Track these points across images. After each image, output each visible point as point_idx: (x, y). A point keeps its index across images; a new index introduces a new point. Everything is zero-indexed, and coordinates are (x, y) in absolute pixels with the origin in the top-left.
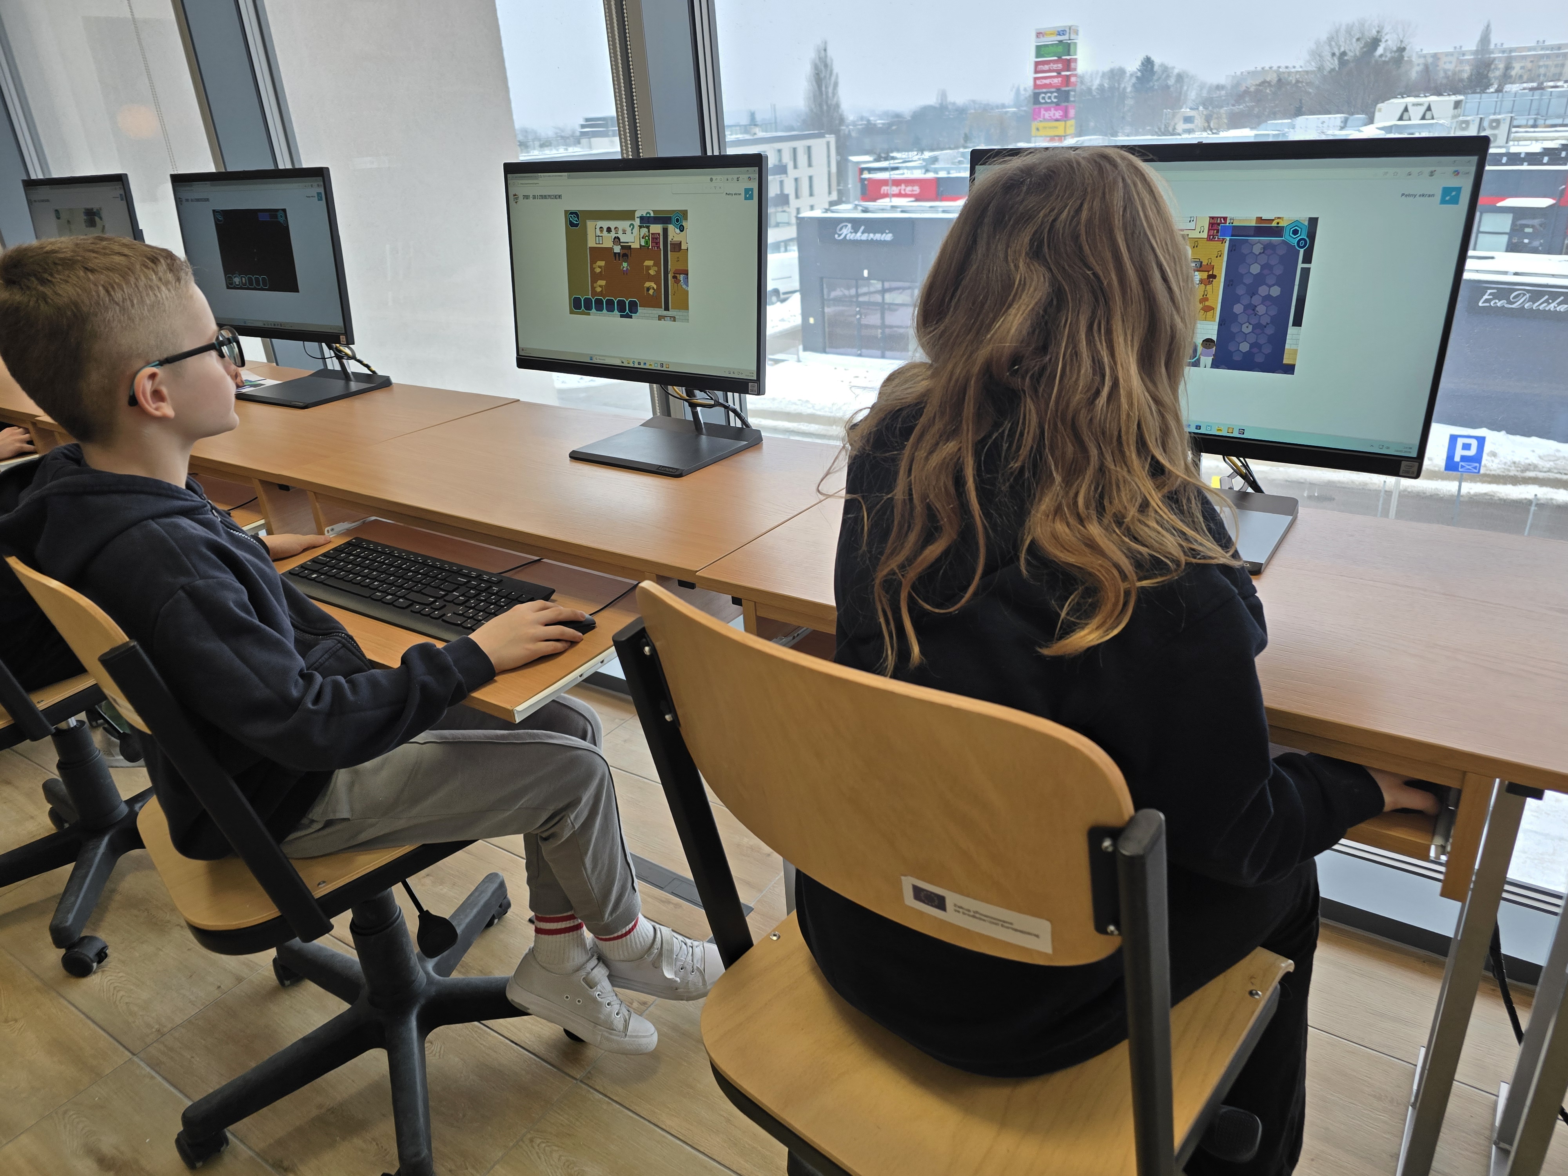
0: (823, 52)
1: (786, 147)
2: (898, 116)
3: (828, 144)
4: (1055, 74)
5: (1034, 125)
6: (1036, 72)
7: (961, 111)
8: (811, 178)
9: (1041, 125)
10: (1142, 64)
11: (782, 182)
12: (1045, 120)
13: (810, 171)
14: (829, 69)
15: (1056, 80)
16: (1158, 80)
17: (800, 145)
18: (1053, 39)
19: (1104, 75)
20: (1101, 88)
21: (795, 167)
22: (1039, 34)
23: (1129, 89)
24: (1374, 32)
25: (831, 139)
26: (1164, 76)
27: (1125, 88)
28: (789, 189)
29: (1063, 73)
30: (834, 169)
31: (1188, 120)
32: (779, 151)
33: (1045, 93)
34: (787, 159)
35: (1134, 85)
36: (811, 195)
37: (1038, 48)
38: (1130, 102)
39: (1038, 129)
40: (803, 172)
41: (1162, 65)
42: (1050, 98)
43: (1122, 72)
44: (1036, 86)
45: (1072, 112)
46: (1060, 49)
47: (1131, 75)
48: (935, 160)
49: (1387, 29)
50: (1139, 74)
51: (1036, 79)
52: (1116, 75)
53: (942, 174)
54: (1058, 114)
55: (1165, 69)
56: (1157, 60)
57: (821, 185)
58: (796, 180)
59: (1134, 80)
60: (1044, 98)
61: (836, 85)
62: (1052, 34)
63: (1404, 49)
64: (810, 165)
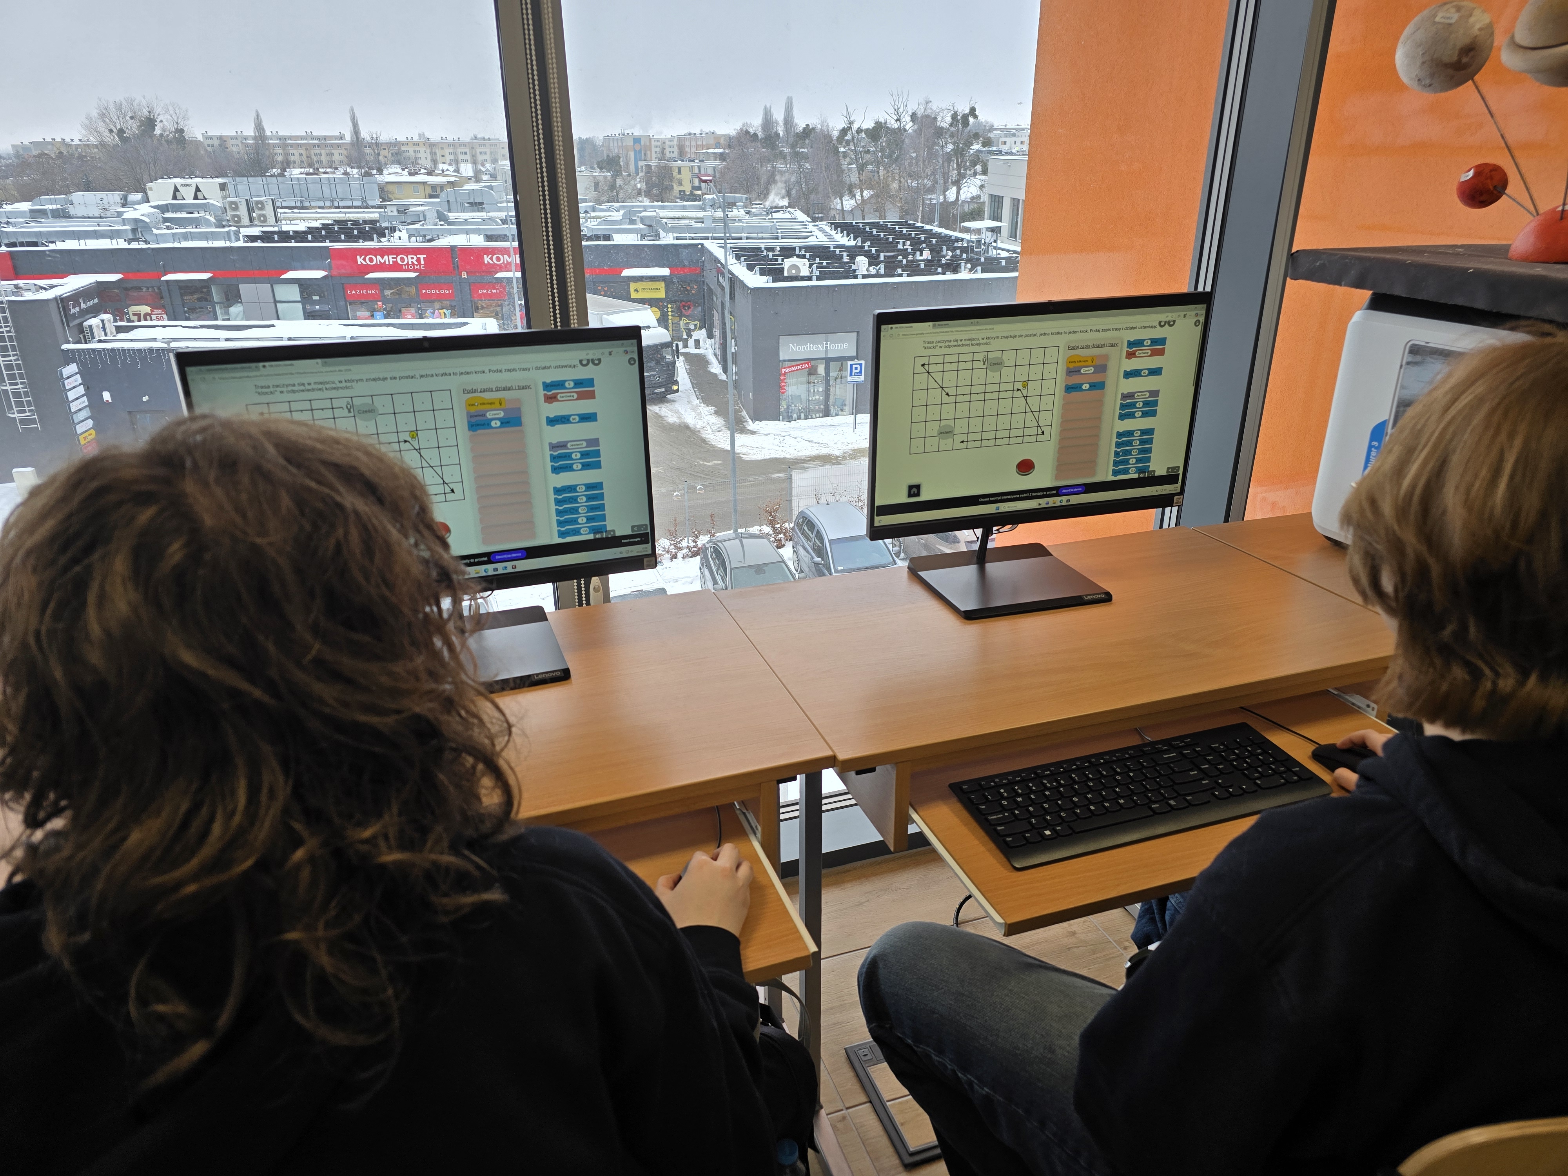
24: (145, 112)
49: (158, 110)
63: (181, 131)
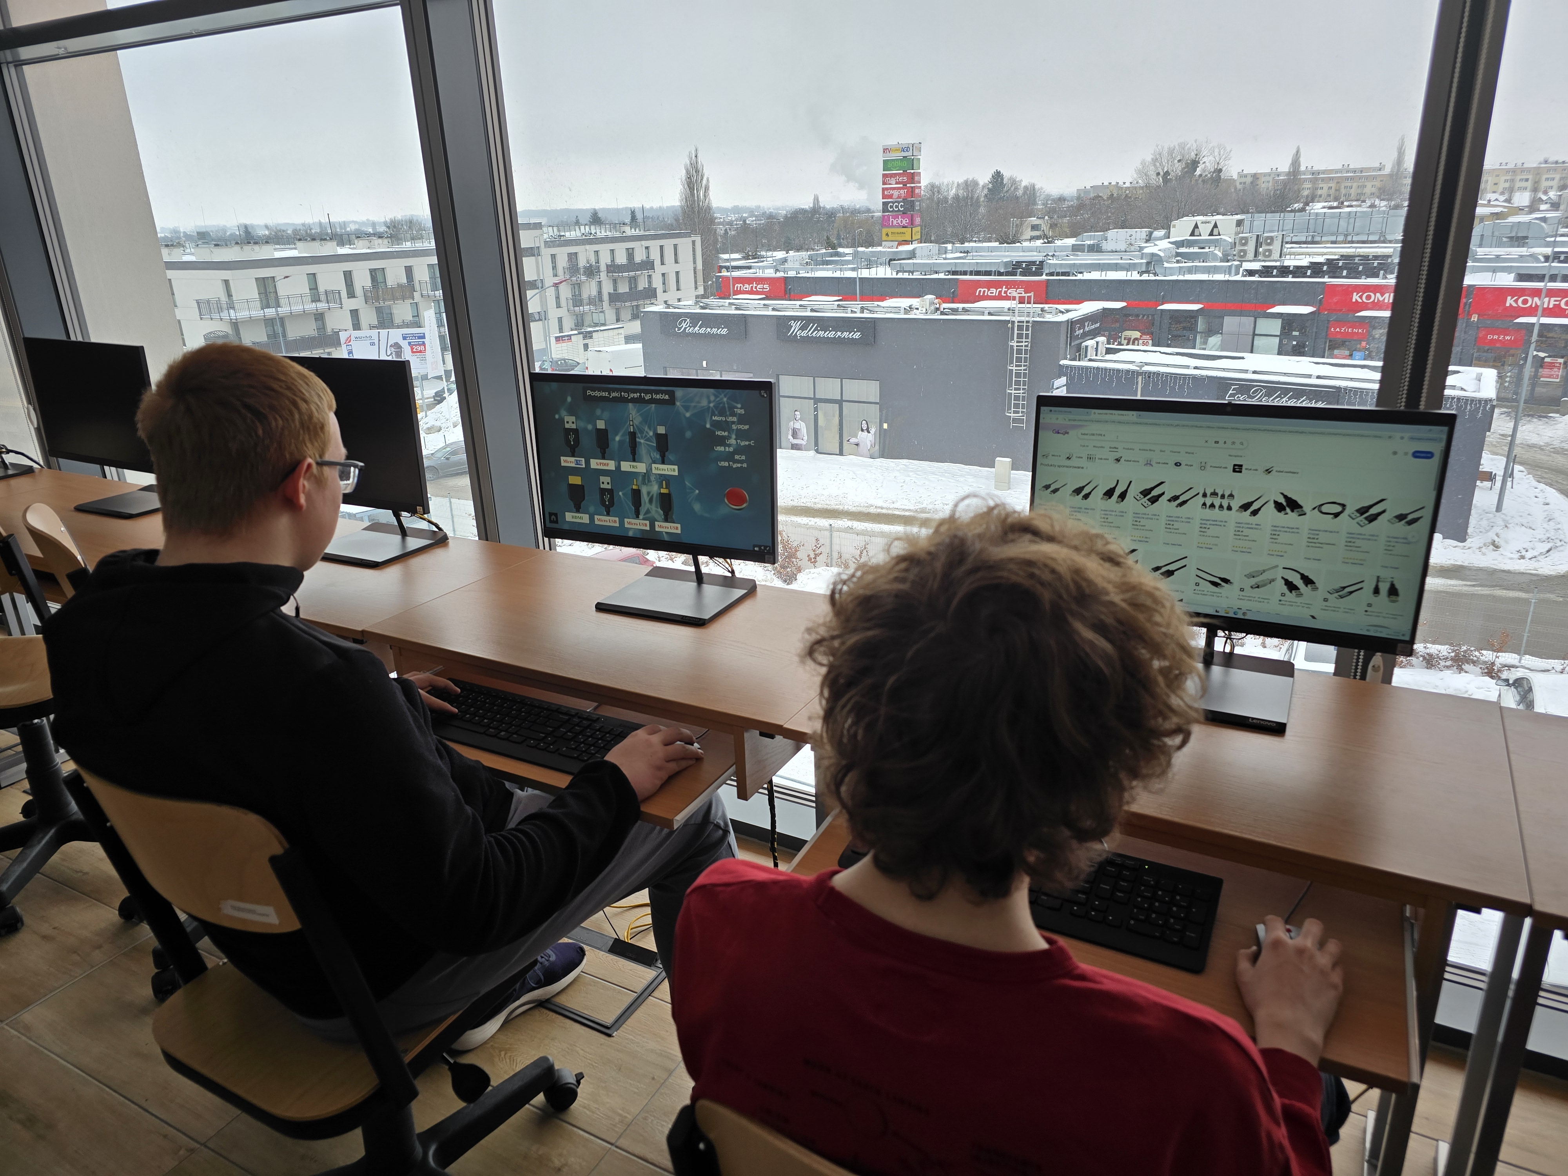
0: (694, 157)
1: (654, 245)
2: (771, 217)
3: (694, 242)
4: (901, 186)
5: (884, 231)
6: (884, 183)
7: (831, 215)
8: (677, 273)
9: (890, 230)
10: (993, 176)
11: (650, 276)
12: (893, 226)
13: (677, 267)
14: (700, 174)
15: (902, 192)
16: (1007, 192)
17: (668, 244)
18: (900, 155)
19: (958, 185)
20: (956, 198)
21: (662, 263)
22: (885, 150)
23: (982, 199)
24: (1193, 155)
25: (698, 239)
26: (1012, 189)
27: (978, 198)
28: (657, 283)
29: (908, 185)
30: (700, 266)
31: (1034, 227)
32: (647, 248)
33: (893, 203)
34: (655, 256)
35: (986, 196)
36: (678, 289)
37: (885, 162)
38: (982, 210)
39: (887, 235)
40: (670, 268)
41: (1010, 179)
42: (897, 207)
43: (975, 183)
44: (884, 197)
45: (918, 220)
46: (905, 164)
47: (983, 187)
48: (784, 261)
50: (990, 186)
51: (883, 190)
52: (970, 185)
53: (792, 274)
54: (905, 222)
55: (1013, 181)
56: (1007, 174)
57: (687, 278)
58: (663, 275)
59: (986, 191)
60: (891, 207)
61: (707, 188)
62: (897, 150)
64: (676, 262)
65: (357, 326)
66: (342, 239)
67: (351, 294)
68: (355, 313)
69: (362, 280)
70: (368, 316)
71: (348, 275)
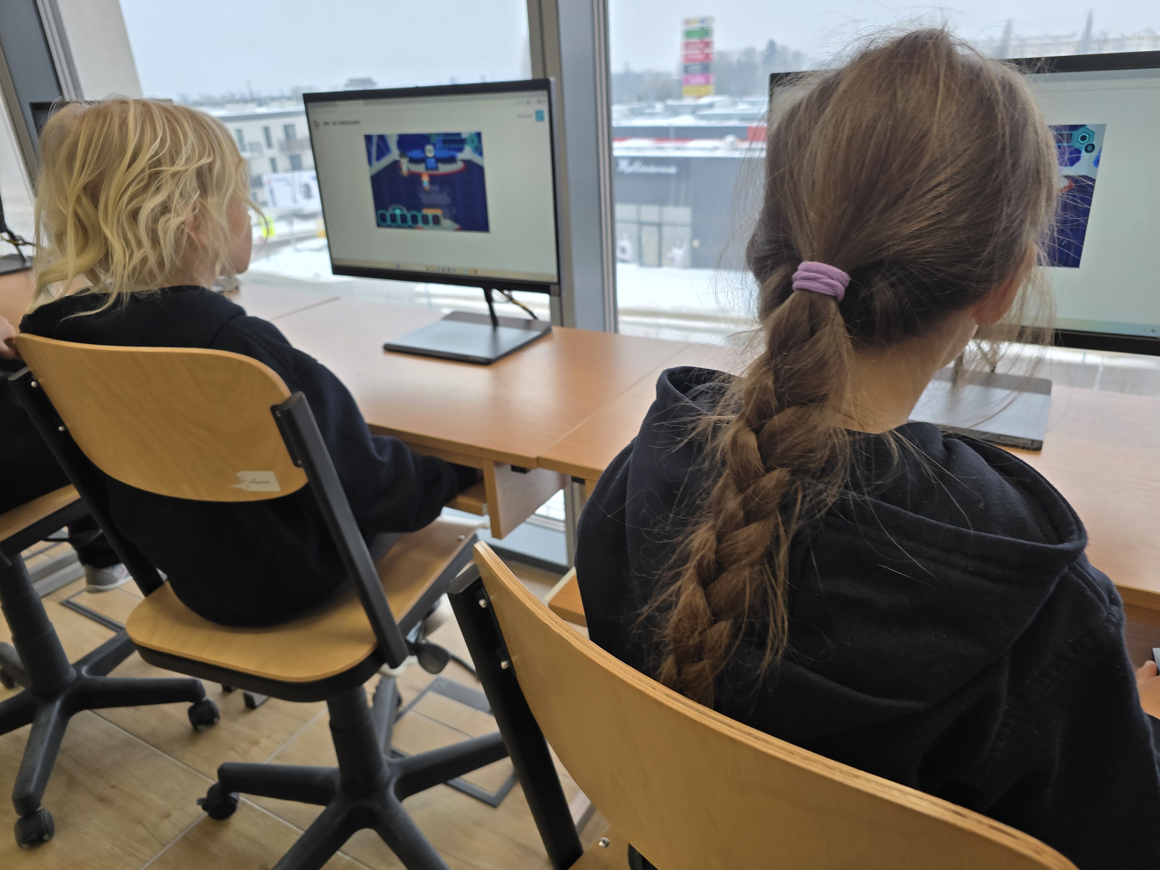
4: (698, 52)
5: (685, 88)
6: (685, 50)
7: (639, 77)
9: (688, 87)
10: (768, 45)
12: (693, 84)
15: (699, 57)
16: (779, 57)
18: (698, 26)
19: (740, 51)
20: (739, 62)
22: (686, 22)
23: (759, 64)
26: (783, 55)
27: (755, 61)
29: (705, 51)
33: (693, 66)
35: (762, 61)
37: (686, 32)
38: (759, 72)
39: (688, 90)
41: (782, 46)
42: (696, 69)
43: (753, 50)
44: (685, 61)
45: (713, 79)
46: (701, 34)
47: (760, 51)
50: (766, 51)
51: (685, 55)
52: (750, 52)
54: (702, 80)
55: (784, 49)
56: (778, 42)
59: (762, 57)
60: (692, 69)
62: (696, 22)
65: (275, 170)
66: (260, 102)
67: (270, 145)
68: (273, 161)
69: (278, 134)
70: (283, 162)
71: (267, 131)
